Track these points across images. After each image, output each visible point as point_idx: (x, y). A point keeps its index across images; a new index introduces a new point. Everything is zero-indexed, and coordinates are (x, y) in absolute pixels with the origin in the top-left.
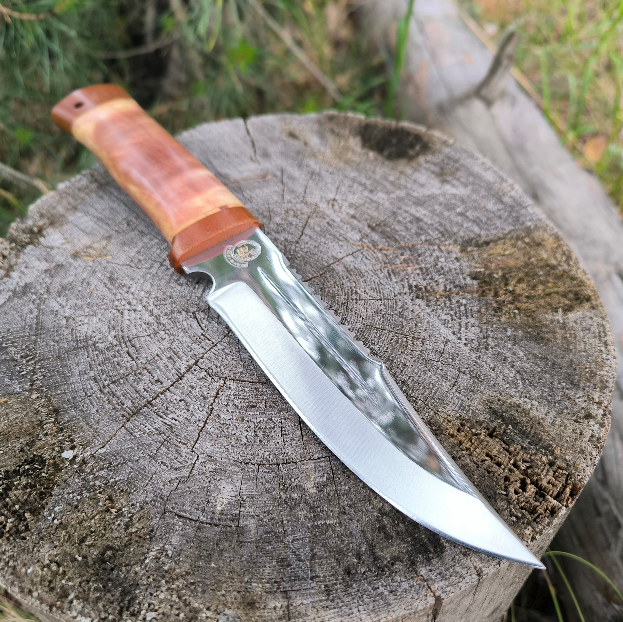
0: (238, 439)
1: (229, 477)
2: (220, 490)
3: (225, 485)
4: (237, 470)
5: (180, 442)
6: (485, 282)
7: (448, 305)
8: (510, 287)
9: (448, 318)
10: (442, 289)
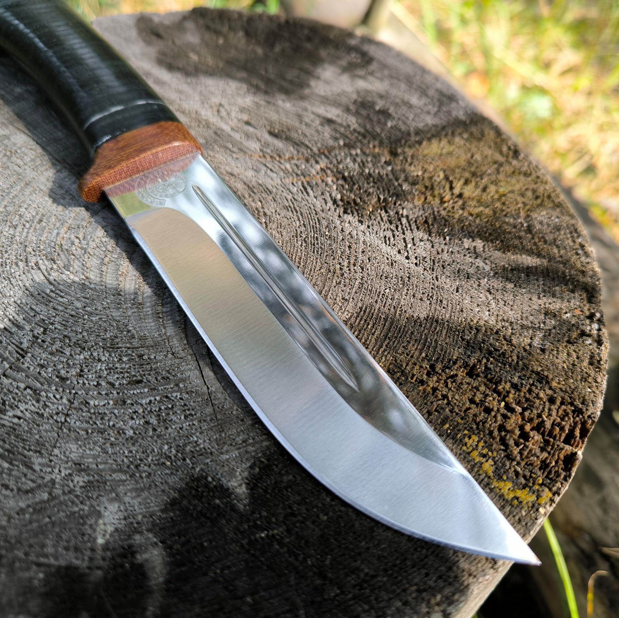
0: (121, 432)
1: (113, 490)
2: (99, 512)
3: (107, 505)
4: (124, 478)
5: (30, 450)
6: (426, 187)
7: (385, 219)
8: (457, 191)
9: (389, 234)
10: (375, 200)
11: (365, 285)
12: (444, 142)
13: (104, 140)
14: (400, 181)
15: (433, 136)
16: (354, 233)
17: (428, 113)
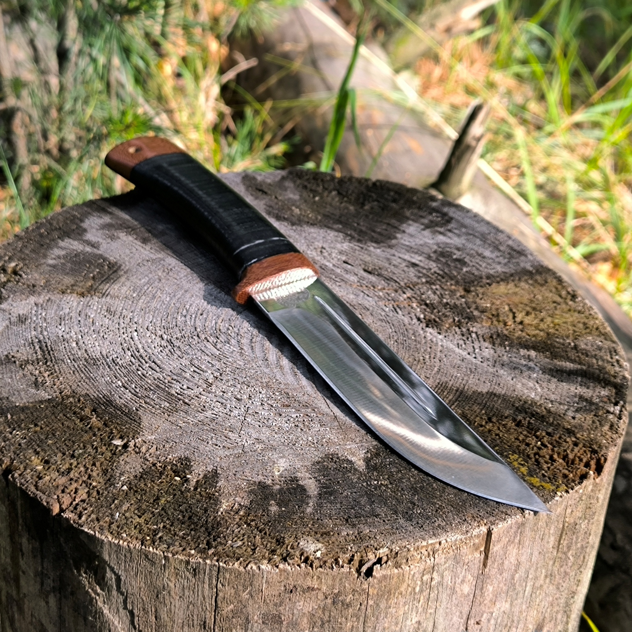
1: (280, 453)
2: (274, 461)
3: (278, 459)
5: (226, 430)
6: (493, 315)
7: (459, 332)
8: (518, 320)
9: (461, 342)
10: (451, 320)
11: (442, 370)
12: (511, 285)
13: (253, 261)
14: (471, 309)
15: (502, 280)
16: (434, 339)
17: (499, 263)
